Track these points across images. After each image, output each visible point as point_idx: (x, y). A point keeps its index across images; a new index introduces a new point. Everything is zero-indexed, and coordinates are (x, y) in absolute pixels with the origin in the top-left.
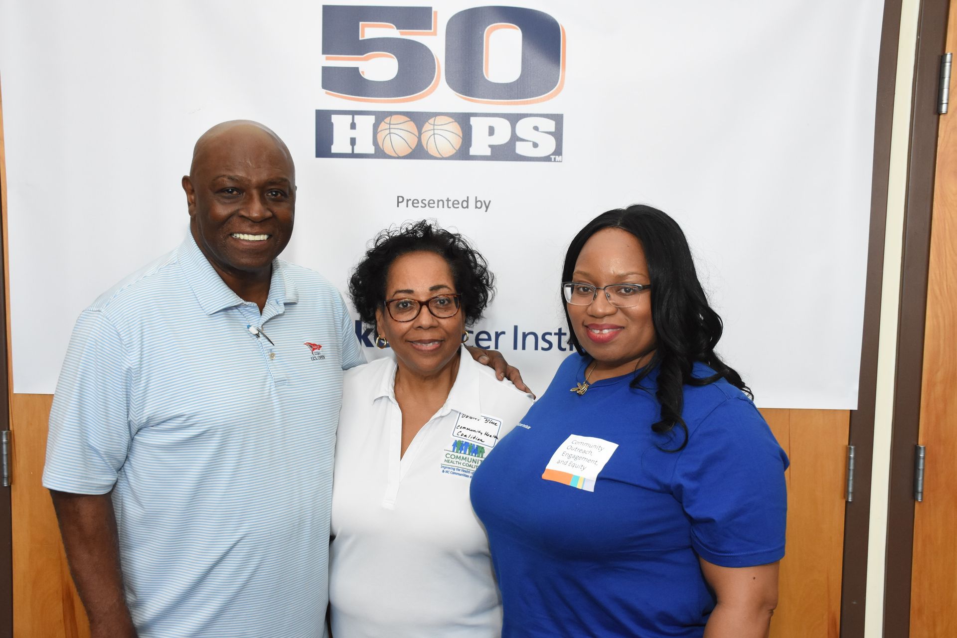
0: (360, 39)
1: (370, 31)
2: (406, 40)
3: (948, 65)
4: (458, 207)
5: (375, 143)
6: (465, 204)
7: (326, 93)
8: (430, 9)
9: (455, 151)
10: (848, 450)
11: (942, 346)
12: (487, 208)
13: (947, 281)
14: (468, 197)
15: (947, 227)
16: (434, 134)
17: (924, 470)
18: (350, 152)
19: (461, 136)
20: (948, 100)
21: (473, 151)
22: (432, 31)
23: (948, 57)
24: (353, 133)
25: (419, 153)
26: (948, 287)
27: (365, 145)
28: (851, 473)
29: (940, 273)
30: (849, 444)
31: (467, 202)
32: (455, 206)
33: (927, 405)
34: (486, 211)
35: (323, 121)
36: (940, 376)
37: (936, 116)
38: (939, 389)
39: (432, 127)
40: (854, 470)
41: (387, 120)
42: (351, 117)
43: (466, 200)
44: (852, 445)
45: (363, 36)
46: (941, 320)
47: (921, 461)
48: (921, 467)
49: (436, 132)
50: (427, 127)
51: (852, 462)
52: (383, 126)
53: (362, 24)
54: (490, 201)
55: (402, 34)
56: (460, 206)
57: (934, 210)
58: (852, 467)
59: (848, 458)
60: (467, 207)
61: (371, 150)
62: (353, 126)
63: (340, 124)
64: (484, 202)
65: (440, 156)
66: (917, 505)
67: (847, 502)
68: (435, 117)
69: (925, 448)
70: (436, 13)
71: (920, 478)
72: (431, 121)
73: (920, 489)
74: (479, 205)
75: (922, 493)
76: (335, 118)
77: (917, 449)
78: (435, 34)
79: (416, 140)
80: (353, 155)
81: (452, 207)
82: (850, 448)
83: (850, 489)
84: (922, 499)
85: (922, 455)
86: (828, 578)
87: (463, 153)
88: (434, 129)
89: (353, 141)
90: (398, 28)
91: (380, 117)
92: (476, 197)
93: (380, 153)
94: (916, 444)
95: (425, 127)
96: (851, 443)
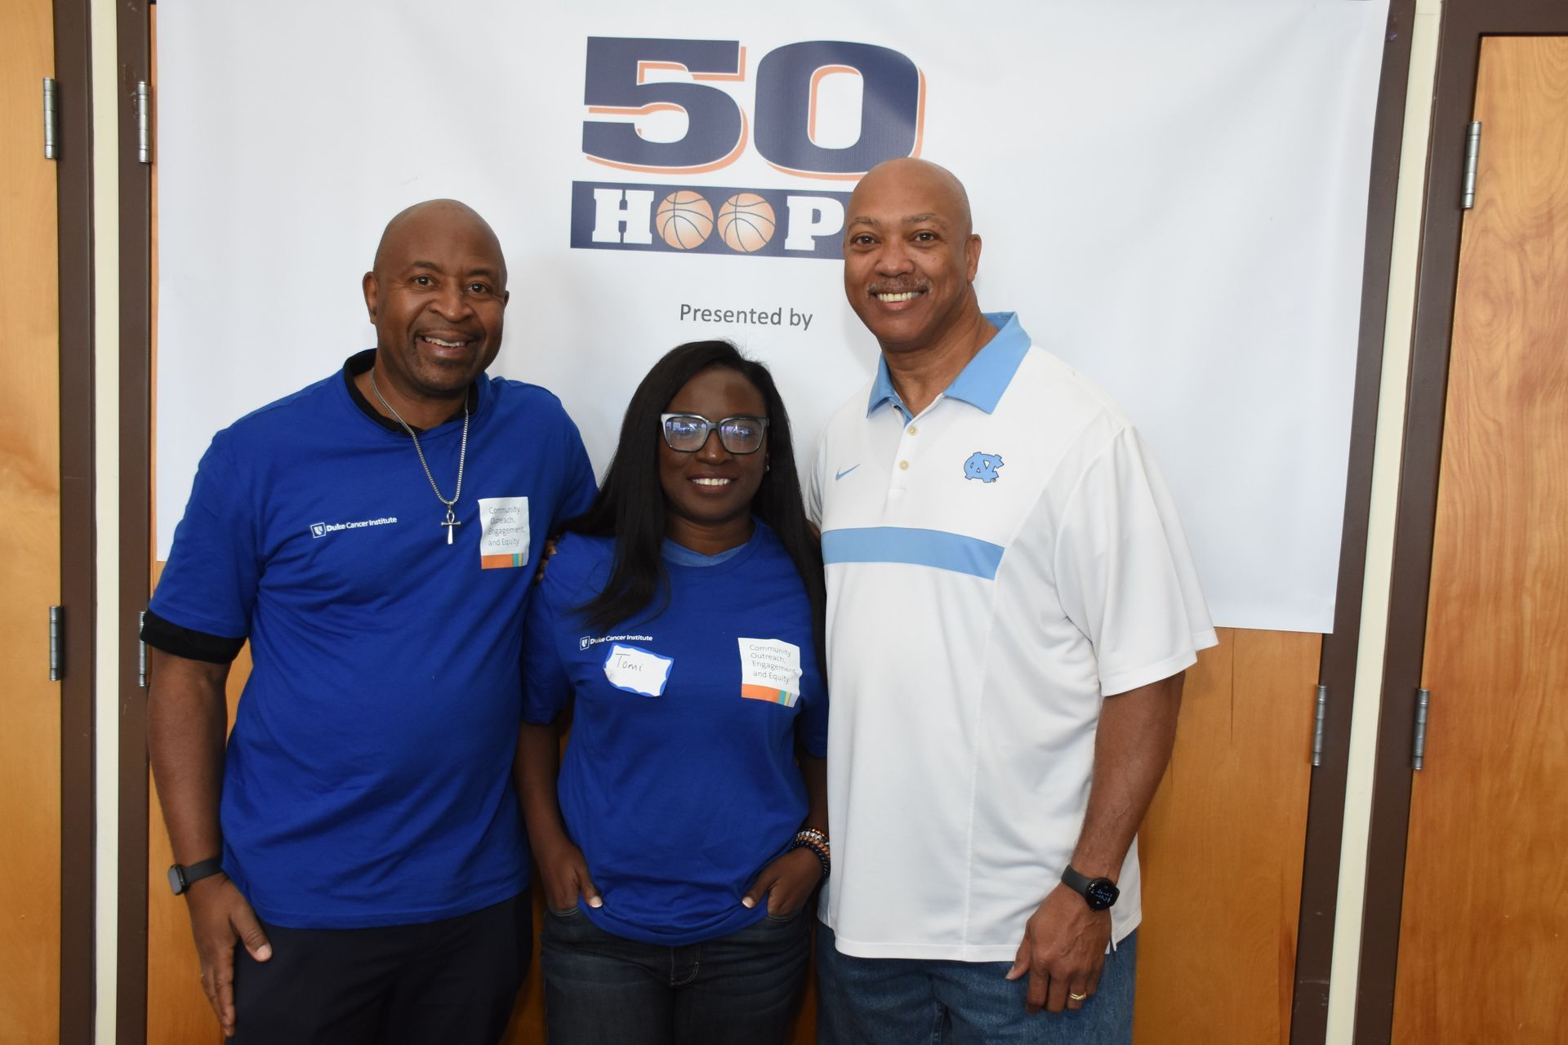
0: (638, 84)
1: (652, 73)
2: (703, 86)
3: (1475, 138)
4: (766, 323)
5: (653, 228)
6: (776, 319)
7: (588, 158)
8: (735, 44)
9: (764, 243)
10: (1317, 690)
11: (1459, 545)
12: (807, 324)
13: (1469, 451)
14: (780, 309)
15: (1471, 374)
16: (736, 219)
17: (1425, 724)
18: (618, 240)
19: (774, 223)
20: (1474, 189)
21: (789, 244)
22: (738, 74)
23: (1476, 127)
24: (623, 215)
25: (714, 244)
26: (1471, 460)
27: (639, 232)
28: (1320, 725)
29: (1459, 440)
30: (1320, 683)
31: (779, 315)
32: (762, 320)
33: (1436, 630)
34: (805, 329)
35: (583, 196)
36: (1455, 589)
37: (1457, 213)
38: (1453, 609)
39: (732, 209)
40: (1325, 720)
41: (671, 197)
42: (620, 192)
43: (778, 312)
44: (1324, 684)
45: (642, 79)
46: (1459, 507)
47: (1423, 712)
48: (1422, 720)
49: (738, 215)
50: (726, 208)
51: (1321, 708)
52: (665, 205)
53: (641, 64)
54: (811, 316)
55: (695, 77)
56: (769, 320)
57: (1452, 347)
58: (1320, 716)
59: (1316, 703)
60: (779, 323)
61: (647, 239)
62: (623, 205)
63: (606, 201)
64: (803, 316)
65: (743, 250)
66: (1416, 776)
67: (1313, 767)
68: (738, 194)
69: (1428, 692)
70: (744, 49)
71: (1421, 736)
72: (732, 200)
73: (1419, 751)
74: (795, 319)
75: (1422, 757)
76: (598, 194)
77: (1417, 693)
78: (742, 78)
79: (711, 226)
80: (622, 246)
81: (757, 321)
82: (1319, 689)
83: (1318, 748)
84: (1421, 767)
85: (1423, 703)
86: (1282, 875)
87: (775, 246)
88: (735, 212)
89: (622, 226)
90: (691, 70)
91: (662, 193)
92: (792, 309)
93: (659, 244)
94: (1417, 686)
95: (722, 209)
96: (1322, 682)
